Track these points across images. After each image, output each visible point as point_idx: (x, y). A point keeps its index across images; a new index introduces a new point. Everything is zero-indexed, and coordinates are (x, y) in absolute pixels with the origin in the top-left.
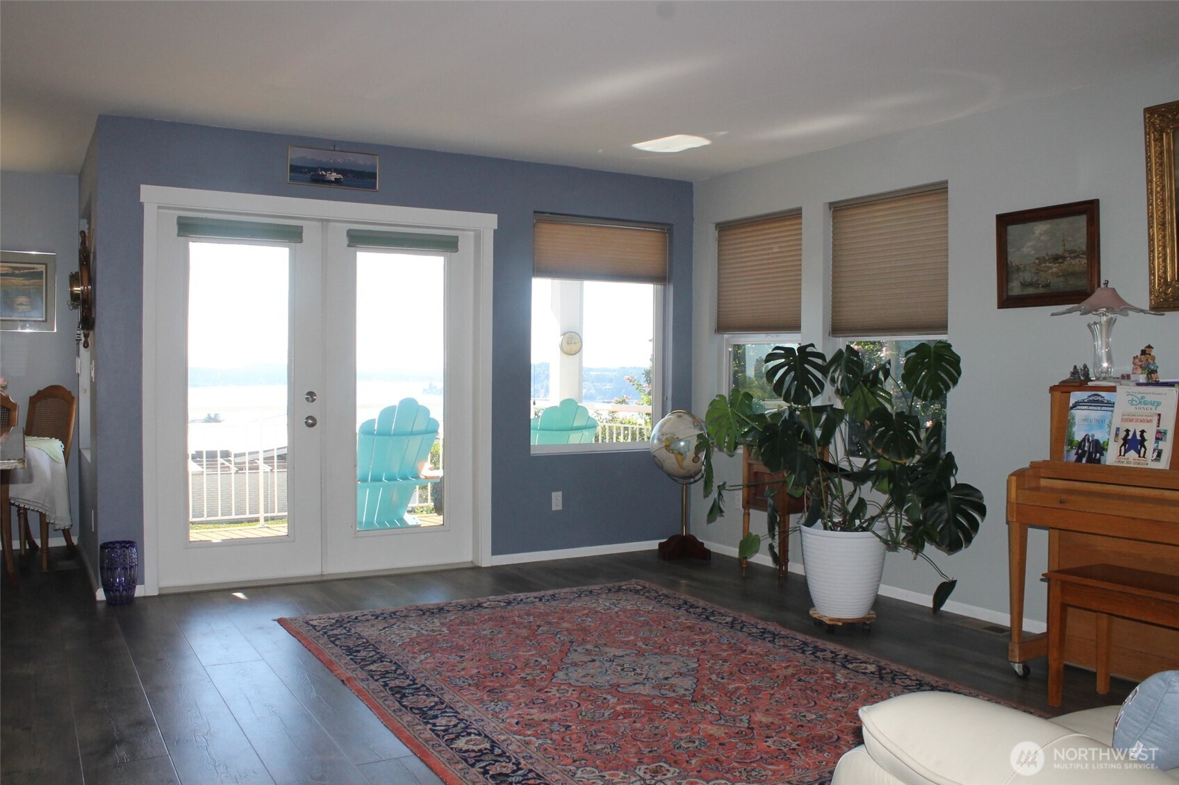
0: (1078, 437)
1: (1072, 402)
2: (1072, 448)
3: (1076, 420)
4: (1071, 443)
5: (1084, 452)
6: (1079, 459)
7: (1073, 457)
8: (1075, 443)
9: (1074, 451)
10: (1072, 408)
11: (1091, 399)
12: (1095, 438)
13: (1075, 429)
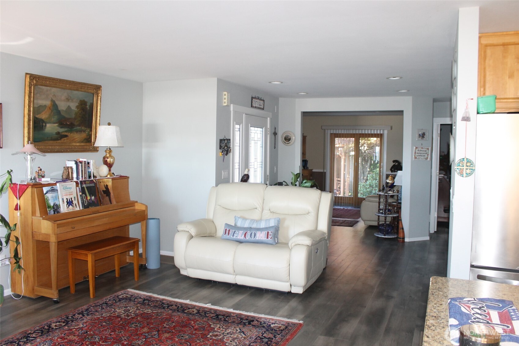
0: (52, 205)
1: (45, 192)
2: (51, 209)
3: (49, 198)
4: (49, 207)
5: (55, 209)
6: (54, 213)
7: (52, 212)
8: (52, 207)
9: (52, 210)
10: (46, 194)
11: (51, 189)
12: (56, 204)
13: (50, 202)
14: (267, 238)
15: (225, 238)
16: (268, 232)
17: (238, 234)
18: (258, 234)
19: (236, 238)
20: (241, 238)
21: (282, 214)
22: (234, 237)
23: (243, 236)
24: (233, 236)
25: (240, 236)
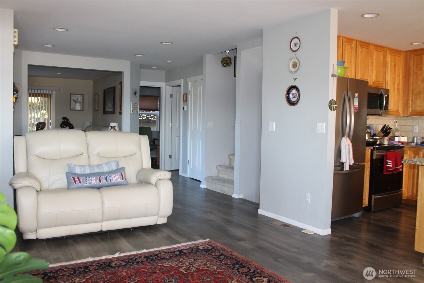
14: (123, 179)
15: (76, 186)
16: (122, 174)
17: (91, 180)
18: (113, 177)
19: (90, 184)
20: (96, 184)
21: (110, 158)
22: (88, 184)
23: (98, 181)
24: (86, 183)
25: (94, 182)
